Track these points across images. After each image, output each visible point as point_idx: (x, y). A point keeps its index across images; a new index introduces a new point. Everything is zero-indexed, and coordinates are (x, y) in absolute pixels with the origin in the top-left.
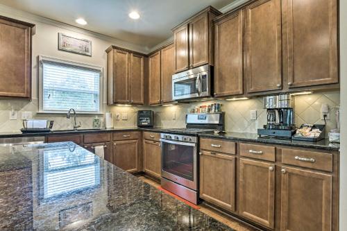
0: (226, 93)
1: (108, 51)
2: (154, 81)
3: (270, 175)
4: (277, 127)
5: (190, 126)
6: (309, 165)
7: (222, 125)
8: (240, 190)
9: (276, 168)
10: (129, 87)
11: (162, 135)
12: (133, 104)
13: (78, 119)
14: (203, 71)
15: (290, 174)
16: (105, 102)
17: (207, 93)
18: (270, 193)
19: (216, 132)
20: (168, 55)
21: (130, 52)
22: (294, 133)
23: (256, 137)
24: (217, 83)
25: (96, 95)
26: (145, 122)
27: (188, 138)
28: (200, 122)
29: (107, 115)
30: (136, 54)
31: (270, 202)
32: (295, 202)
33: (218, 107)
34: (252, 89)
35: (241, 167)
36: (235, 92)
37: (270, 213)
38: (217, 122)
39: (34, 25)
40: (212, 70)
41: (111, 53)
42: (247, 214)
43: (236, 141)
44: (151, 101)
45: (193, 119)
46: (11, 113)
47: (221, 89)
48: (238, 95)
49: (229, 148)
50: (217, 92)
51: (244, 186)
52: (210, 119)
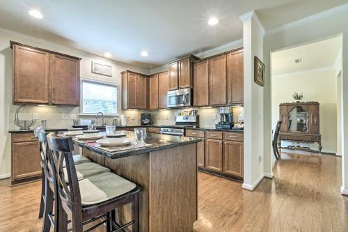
0: (200, 104)
1: (122, 73)
2: (153, 94)
3: (220, 146)
4: (225, 123)
5: (177, 123)
6: (235, 139)
7: (197, 123)
8: (207, 155)
9: (223, 143)
10: (137, 97)
11: (162, 129)
12: (139, 109)
13: (105, 119)
14: (187, 91)
15: (228, 144)
16: (120, 107)
17: (189, 104)
18: (220, 154)
19: (194, 127)
20: (164, 78)
21: (137, 74)
22: (233, 126)
23: (215, 128)
24: (195, 99)
25: (114, 103)
26: (146, 121)
27: (179, 130)
28: (184, 121)
29: (122, 116)
30: (141, 75)
31: (220, 159)
32: (230, 157)
33: (196, 112)
34: (214, 103)
35: (207, 143)
36: (204, 104)
37: (220, 164)
38: (195, 121)
39: (81, 59)
40: (192, 91)
41: (126, 75)
42: (211, 167)
43: (205, 131)
44: (151, 107)
45: (180, 119)
46: (63, 115)
47: (197, 102)
48: (206, 106)
49: (201, 134)
50: (195, 104)
51: (209, 153)
52: (191, 119)
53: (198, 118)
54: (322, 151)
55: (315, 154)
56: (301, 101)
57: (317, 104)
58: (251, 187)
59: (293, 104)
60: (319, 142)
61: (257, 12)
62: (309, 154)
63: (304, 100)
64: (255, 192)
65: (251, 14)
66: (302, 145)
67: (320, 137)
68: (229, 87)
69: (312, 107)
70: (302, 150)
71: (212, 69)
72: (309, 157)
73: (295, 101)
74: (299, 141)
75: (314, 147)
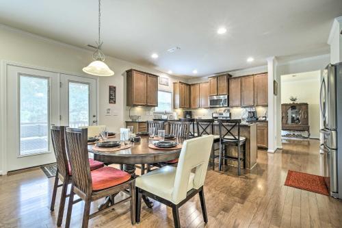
2: (194, 98)
7: (230, 117)
16: (173, 107)
17: (227, 106)
21: (184, 84)
24: (230, 102)
29: (175, 113)
30: (186, 84)
36: (237, 105)
38: (228, 116)
40: (228, 97)
41: (177, 84)
44: (192, 107)
45: (216, 115)
50: (230, 105)
53: (230, 114)
54: (311, 137)
55: (306, 140)
56: (295, 102)
57: (306, 105)
58: (273, 151)
59: (290, 104)
60: (308, 130)
61: (276, 57)
62: (302, 139)
63: (298, 102)
64: (276, 154)
65: (273, 58)
66: (296, 133)
67: (308, 127)
68: (256, 96)
69: (304, 107)
70: (297, 136)
71: (243, 84)
72: (301, 141)
73: (292, 102)
74: (294, 130)
75: (305, 134)
